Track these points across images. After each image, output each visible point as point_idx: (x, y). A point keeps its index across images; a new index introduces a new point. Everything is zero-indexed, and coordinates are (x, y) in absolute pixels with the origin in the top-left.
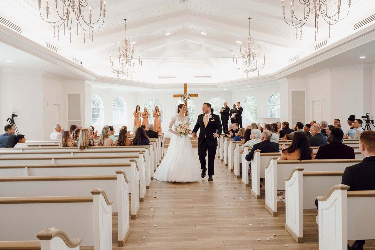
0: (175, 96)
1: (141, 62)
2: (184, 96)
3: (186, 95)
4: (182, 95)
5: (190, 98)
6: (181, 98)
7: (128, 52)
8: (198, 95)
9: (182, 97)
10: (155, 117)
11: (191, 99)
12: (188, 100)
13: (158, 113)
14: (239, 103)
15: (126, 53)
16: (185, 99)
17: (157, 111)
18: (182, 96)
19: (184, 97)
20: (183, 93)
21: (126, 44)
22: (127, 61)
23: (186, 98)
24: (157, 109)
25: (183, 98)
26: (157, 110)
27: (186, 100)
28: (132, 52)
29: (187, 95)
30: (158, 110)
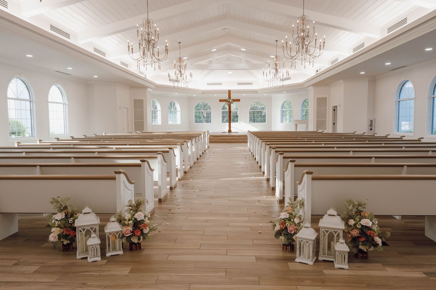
0: (221, 101)
1: (192, 75)
2: (229, 100)
7: (181, 68)
8: (240, 100)
9: (226, 101)
11: (234, 103)
12: (231, 104)
15: (180, 69)
16: (229, 103)
19: (228, 102)
20: (227, 98)
21: (180, 62)
22: (180, 75)
25: (227, 103)
27: (230, 104)
28: (185, 67)
29: (231, 100)
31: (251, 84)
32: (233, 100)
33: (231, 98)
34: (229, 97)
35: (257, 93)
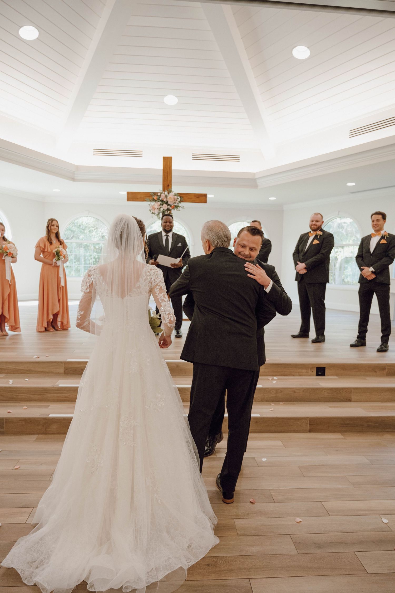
0: (132, 197)
2: (163, 196)
3: (166, 193)
4: (155, 194)
5: (180, 204)
6: (153, 203)
8: (205, 195)
9: (154, 200)
10: (45, 263)
11: (183, 208)
14: (380, 217)
16: (165, 207)
17: (54, 240)
18: (155, 198)
19: (162, 201)
20: (158, 188)
23: (168, 205)
25: (157, 205)
26: (53, 237)
27: (168, 209)
29: (171, 195)
30: (57, 235)
31: (235, 158)
32: (180, 195)
33: (171, 188)
34: (166, 186)
35: (256, 186)
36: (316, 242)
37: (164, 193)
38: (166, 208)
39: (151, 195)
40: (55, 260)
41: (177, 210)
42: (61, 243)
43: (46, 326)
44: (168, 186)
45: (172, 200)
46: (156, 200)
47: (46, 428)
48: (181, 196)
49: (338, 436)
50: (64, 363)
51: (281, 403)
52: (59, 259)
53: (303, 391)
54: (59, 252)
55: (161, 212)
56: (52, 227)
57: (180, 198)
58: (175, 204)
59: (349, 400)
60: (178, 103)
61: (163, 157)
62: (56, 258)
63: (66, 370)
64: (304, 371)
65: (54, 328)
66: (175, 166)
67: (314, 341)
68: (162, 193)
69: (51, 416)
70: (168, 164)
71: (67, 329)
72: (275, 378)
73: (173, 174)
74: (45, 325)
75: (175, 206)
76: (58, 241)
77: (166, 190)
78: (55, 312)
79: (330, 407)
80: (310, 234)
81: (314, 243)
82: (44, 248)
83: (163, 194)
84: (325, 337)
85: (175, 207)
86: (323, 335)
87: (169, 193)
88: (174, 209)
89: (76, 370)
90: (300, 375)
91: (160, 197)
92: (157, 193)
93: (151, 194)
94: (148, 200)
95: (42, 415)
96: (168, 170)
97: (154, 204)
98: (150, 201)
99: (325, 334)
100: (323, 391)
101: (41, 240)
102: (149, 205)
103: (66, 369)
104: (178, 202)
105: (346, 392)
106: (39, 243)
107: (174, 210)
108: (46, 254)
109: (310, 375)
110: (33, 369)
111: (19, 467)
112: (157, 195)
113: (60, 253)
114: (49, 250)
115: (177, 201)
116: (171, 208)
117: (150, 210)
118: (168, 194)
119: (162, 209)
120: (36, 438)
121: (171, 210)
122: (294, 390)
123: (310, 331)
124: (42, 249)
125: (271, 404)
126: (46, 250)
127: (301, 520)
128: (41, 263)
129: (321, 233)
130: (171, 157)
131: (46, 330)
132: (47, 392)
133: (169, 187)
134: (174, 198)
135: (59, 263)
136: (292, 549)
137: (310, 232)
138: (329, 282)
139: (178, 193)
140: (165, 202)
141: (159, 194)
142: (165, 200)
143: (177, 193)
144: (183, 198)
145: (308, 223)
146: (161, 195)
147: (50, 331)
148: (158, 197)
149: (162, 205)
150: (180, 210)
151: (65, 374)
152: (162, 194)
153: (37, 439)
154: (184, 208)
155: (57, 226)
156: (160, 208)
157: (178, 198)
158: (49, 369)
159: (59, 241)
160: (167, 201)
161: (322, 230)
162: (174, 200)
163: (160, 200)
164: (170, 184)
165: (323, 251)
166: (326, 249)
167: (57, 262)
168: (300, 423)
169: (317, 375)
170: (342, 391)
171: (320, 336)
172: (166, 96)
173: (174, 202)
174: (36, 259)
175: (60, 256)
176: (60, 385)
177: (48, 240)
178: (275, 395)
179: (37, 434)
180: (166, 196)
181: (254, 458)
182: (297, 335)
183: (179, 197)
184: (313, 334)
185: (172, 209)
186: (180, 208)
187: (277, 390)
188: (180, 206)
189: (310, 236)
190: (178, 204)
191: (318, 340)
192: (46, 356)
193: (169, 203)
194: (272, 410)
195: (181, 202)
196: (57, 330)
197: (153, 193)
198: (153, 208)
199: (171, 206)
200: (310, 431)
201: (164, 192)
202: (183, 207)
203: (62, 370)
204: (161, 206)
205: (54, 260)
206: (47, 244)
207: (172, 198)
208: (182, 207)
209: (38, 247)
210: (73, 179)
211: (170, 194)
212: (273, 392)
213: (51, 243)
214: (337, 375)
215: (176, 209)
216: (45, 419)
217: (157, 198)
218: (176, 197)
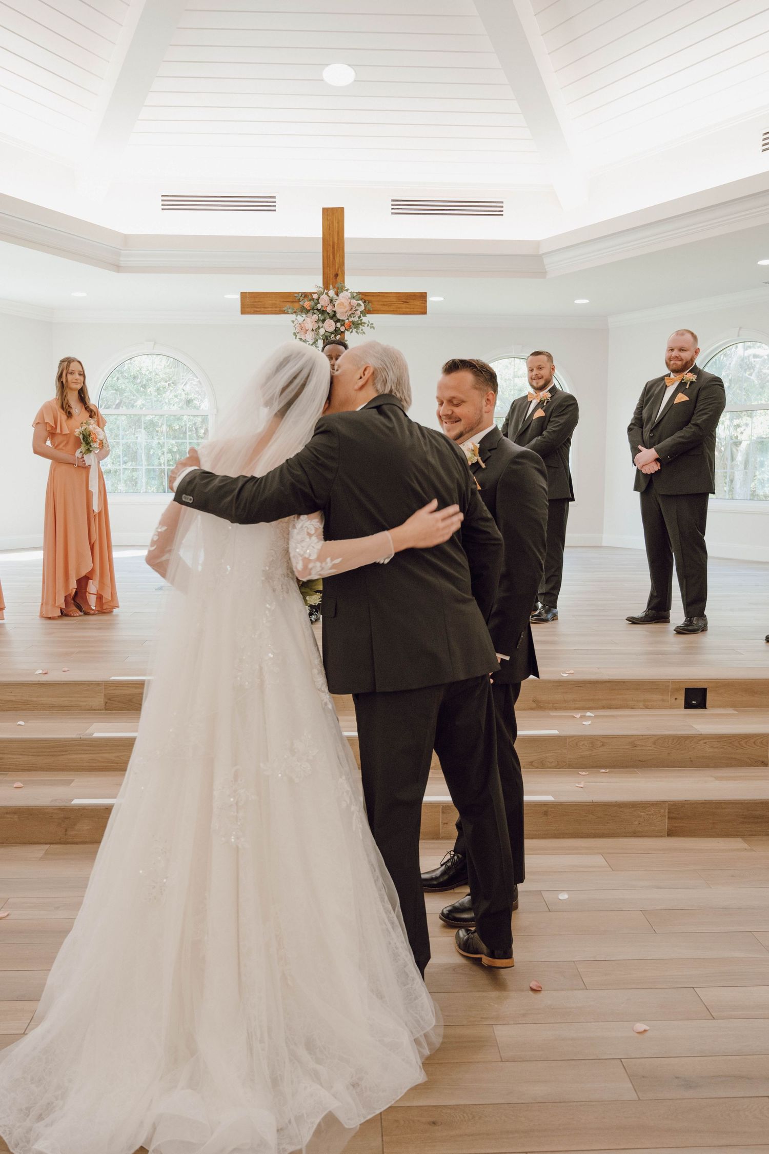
0: (253, 303)
2: (324, 300)
3: (332, 293)
4: (305, 295)
5: (364, 319)
6: (300, 318)
8: (423, 297)
9: (304, 311)
10: (57, 461)
13: (79, 423)
16: (330, 325)
17: (76, 408)
18: (307, 304)
19: (322, 312)
20: (312, 282)
23: (337, 321)
24: (74, 381)
25: (310, 321)
26: (73, 399)
27: (336, 331)
29: (344, 296)
31: (493, 209)
32: (363, 296)
33: (344, 283)
34: (331, 276)
35: (541, 273)
36: (682, 398)
37: (327, 294)
38: (332, 329)
39: (297, 299)
40: (81, 452)
41: (356, 332)
42: (92, 413)
43: (64, 606)
44: (336, 275)
45: (345, 310)
46: (309, 310)
47: (66, 830)
48: (366, 298)
49: (737, 844)
50: (105, 686)
51: (603, 771)
52: (89, 451)
53: (654, 743)
54: (90, 435)
55: (320, 338)
56: (70, 377)
57: (363, 305)
58: (352, 319)
59: (763, 762)
60: (355, 81)
61: (324, 209)
62: (83, 448)
63: (109, 701)
64: (657, 697)
65: (80, 609)
66: (351, 230)
67: (680, 631)
68: (322, 294)
69: (77, 802)
70: (335, 224)
71: (111, 612)
72: (589, 714)
73: (347, 249)
74: (61, 602)
75: (353, 322)
76: (84, 409)
77: (331, 287)
78: (83, 573)
79: (717, 778)
80: (667, 381)
81: (677, 401)
82: (54, 426)
83: (324, 297)
84: (706, 620)
85: (352, 326)
86: (702, 615)
87: (337, 294)
88: (351, 330)
89: (130, 701)
90: (647, 708)
91: (318, 303)
92: (311, 293)
93: (296, 295)
94: (290, 311)
95: (56, 800)
96: (336, 240)
97: (304, 320)
98: (295, 312)
99: (706, 613)
100: (702, 742)
101: (47, 407)
102: (293, 322)
103: (109, 699)
104: (358, 313)
105: (754, 743)
106: (41, 415)
107: (352, 332)
108: (58, 439)
109: (671, 707)
110: (35, 699)
111: (8, 915)
112: (310, 297)
113: (92, 436)
114: (66, 431)
115: (356, 310)
116: (342, 329)
117: (295, 334)
118: (335, 296)
119: (322, 331)
120: (44, 852)
121: (343, 332)
122: (633, 741)
123: (672, 607)
124: (49, 428)
125: (580, 772)
126: (58, 431)
127: (647, 1028)
128: (48, 462)
129: (693, 377)
130: (342, 209)
131: (64, 614)
132: (67, 751)
133: (338, 277)
134: (350, 303)
135: (90, 459)
136: (625, 1090)
137: (669, 375)
138: (714, 493)
139: (359, 293)
140: (328, 314)
141: (315, 296)
142: (329, 309)
143: (356, 293)
144: (370, 304)
145: (663, 355)
146: (319, 298)
147: (71, 616)
148: (312, 303)
149: (323, 321)
150: (364, 333)
151: (106, 709)
152: (322, 297)
153: (47, 853)
154: (374, 328)
155: (80, 374)
156: (319, 328)
157: (359, 305)
158: (70, 699)
159: (86, 409)
160: (335, 312)
161: (695, 370)
162: (351, 310)
163: (317, 309)
164: (340, 273)
165: (699, 419)
166: (706, 414)
167: (86, 457)
168: (647, 814)
169: (688, 705)
170: (746, 743)
171: (695, 618)
172: (328, 65)
173: (350, 312)
174: (36, 452)
175: (91, 444)
176: (97, 735)
177: (62, 407)
178: (587, 753)
179: (46, 843)
180: (331, 301)
181: (540, 893)
182: (642, 618)
183: (360, 302)
184: (677, 613)
185: (346, 329)
186: (365, 329)
187: (593, 741)
188: (365, 323)
189: (668, 385)
190: (359, 317)
191: (690, 628)
192: (64, 669)
193: (339, 316)
194: (582, 786)
195: (366, 312)
196: (86, 614)
197: (300, 294)
198: (302, 329)
199: (343, 323)
200: (671, 833)
201: (326, 291)
202: (372, 324)
203: (99, 701)
204: (320, 324)
205: (78, 454)
206: (60, 417)
207: (347, 304)
208: (368, 325)
209: (40, 423)
210: (117, 267)
211: (341, 295)
212: (584, 745)
213: (69, 415)
214: (733, 706)
215: (354, 331)
216: (62, 809)
217: (310, 306)
218: (354, 302)
